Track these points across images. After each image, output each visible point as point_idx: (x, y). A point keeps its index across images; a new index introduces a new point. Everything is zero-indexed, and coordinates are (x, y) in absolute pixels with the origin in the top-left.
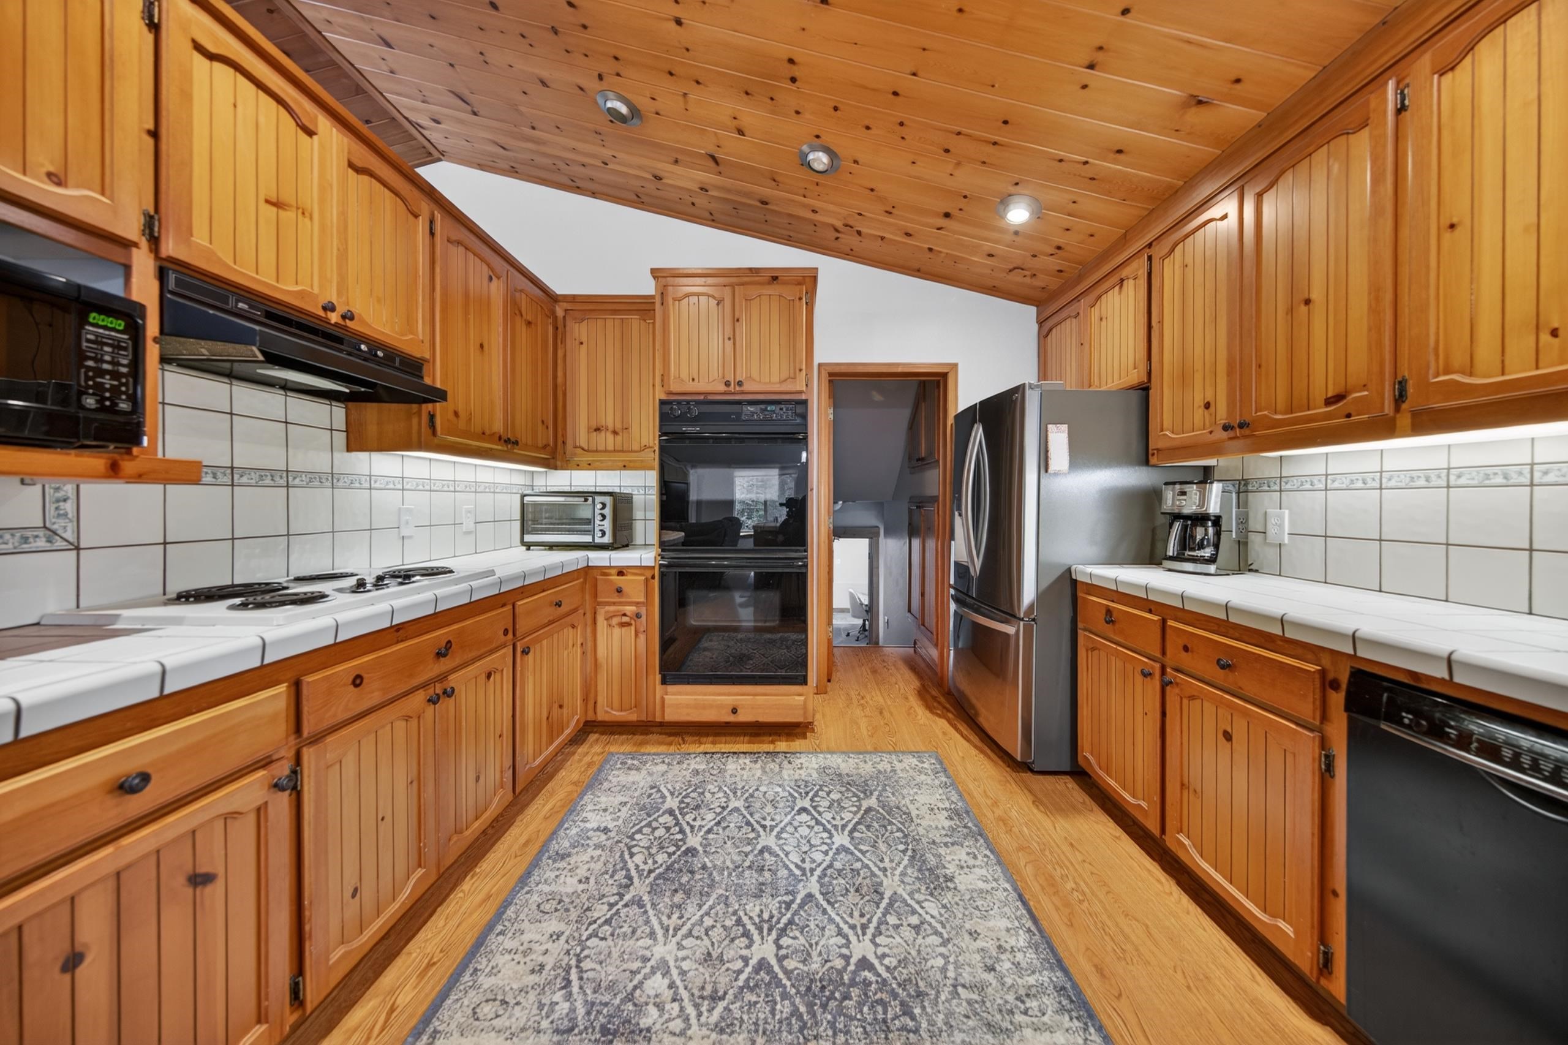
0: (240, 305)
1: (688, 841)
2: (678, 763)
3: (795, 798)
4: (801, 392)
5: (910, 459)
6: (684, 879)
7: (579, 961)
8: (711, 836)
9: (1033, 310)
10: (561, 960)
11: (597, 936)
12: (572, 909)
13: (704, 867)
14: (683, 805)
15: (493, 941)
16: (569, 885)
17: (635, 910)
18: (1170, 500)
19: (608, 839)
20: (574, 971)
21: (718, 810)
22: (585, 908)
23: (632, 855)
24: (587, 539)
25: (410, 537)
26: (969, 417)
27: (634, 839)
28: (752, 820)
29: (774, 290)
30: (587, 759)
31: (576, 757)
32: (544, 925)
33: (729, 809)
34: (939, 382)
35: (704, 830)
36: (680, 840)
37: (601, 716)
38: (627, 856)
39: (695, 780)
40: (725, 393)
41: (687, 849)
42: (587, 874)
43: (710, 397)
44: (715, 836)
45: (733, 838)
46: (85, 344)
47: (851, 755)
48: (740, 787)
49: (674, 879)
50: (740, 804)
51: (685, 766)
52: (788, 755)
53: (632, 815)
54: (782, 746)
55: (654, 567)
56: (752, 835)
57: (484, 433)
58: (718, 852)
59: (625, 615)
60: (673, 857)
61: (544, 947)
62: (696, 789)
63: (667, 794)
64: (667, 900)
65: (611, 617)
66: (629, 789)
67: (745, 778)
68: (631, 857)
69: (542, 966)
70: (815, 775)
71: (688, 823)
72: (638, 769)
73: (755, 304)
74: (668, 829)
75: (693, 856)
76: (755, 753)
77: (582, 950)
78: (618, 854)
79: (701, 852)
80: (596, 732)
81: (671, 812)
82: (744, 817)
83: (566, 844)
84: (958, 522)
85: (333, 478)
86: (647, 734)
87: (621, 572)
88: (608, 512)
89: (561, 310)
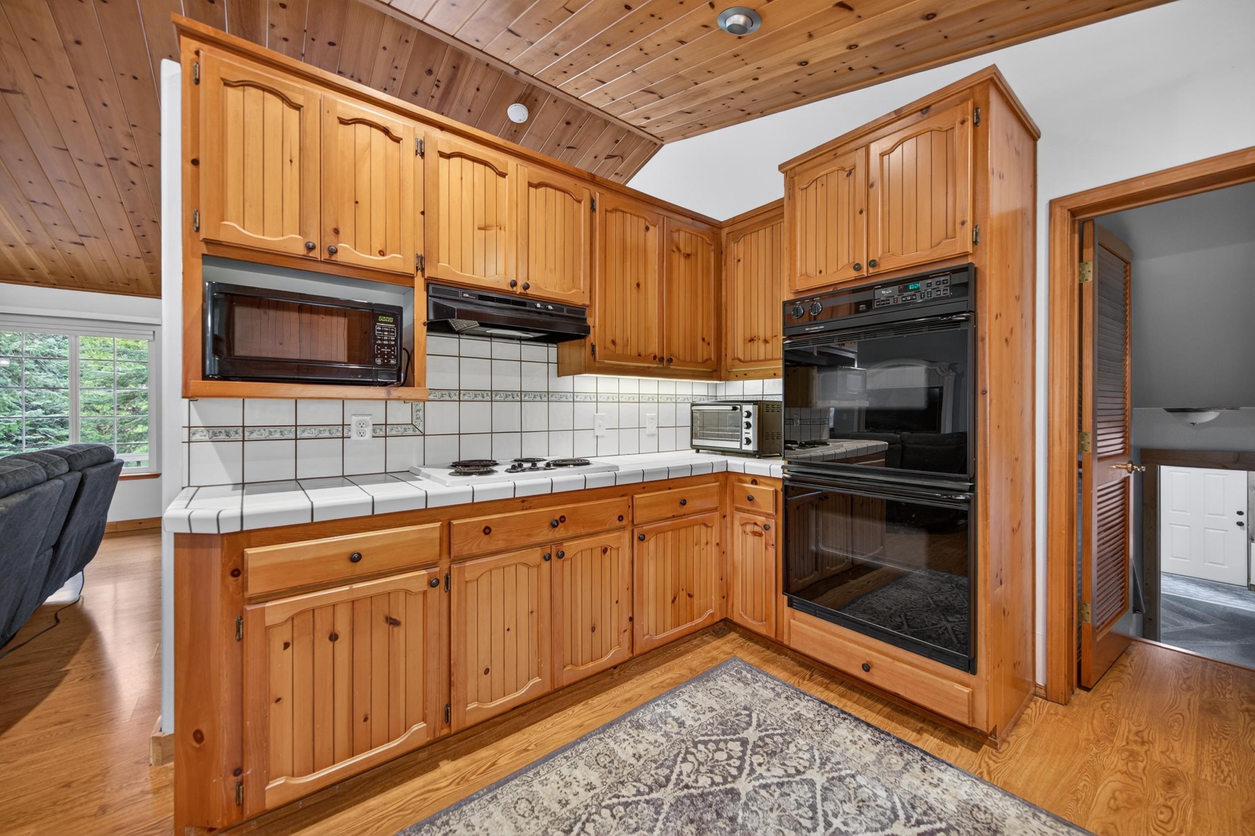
0: (465, 295)
1: (738, 781)
2: (787, 698)
3: (897, 817)
4: (965, 255)
6: (708, 817)
7: (587, 820)
8: (763, 792)
10: (579, 809)
11: (611, 810)
12: (613, 775)
13: (733, 819)
14: (760, 743)
15: (559, 760)
16: (625, 752)
17: (649, 811)
19: (677, 733)
20: (579, 825)
21: (792, 771)
22: (621, 780)
23: (685, 760)
24: (735, 445)
25: (603, 437)
27: (695, 747)
28: (819, 806)
29: (923, 127)
30: (715, 653)
31: (707, 647)
32: (591, 772)
33: (804, 777)
35: (762, 781)
36: (732, 776)
38: (680, 759)
39: (791, 725)
40: (856, 279)
41: (732, 789)
42: (642, 753)
43: (839, 288)
44: (767, 795)
45: (784, 811)
46: (376, 332)
47: (1043, 817)
48: (833, 760)
49: (700, 809)
50: (820, 780)
51: (791, 705)
52: (928, 758)
53: (710, 724)
54: (930, 742)
55: (779, 479)
56: (808, 824)
57: (640, 355)
58: (757, 814)
59: (755, 524)
60: (714, 788)
61: (578, 789)
62: (785, 734)
63: (754, 723)
64: (679, 823)
65: (745, 524)
66: (725, 698)
67: (848, 754)
68: (682, 762)
69: (567, 803)
70: (951, 807)
71: (751, 764)
72: (747, 684)
74: (730, 757)
75: (732, 800)
76: (882, 732)
77: (596, 813)
78: (675, 752)
79: (742, 801)
80: (737, 632)
81: (744, 742)
82: (814, 797)
83: (648, 718)
85: (548, 396)
86: (779, 654)
87: (754, 480)
88: (754, 420)
89: (725, 235)
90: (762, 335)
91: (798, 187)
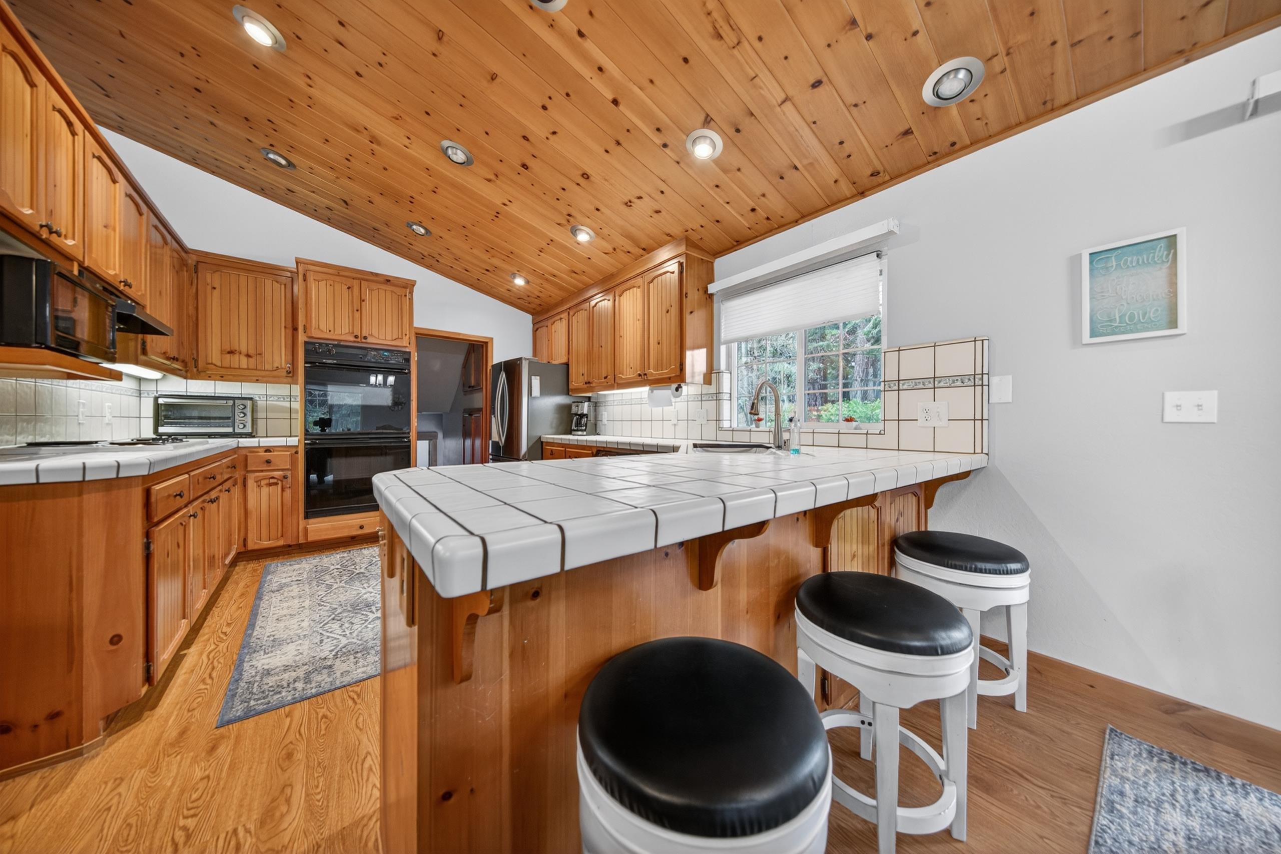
4: (406, 347)
5: (464, 385)
9: (529, 317)
18: (574, 410)
24: (230, 430)
26: (498, 368)
29: (388, 288)
30: (249, 569)
34: (482, 346)
37: (251, 546)
40: (355, 342)
43: (342, 343)
55: (297, 446)
59: (272, 478)
65: (260, 480)
73: (375, 293)
84: (493, 420)
87: (268, 450)
88: (248, 411)
89: (191, 260)
90: (244, 350)
91: (311, 277)
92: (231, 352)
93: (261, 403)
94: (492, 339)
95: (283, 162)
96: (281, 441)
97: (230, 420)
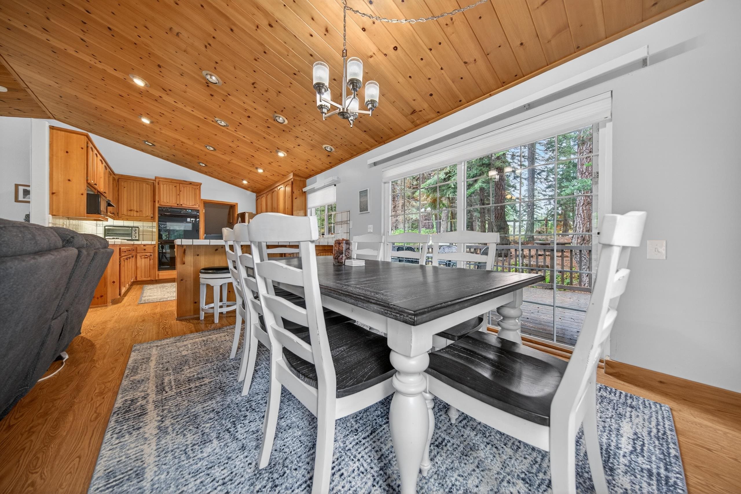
9: (254, 194)
29: (191, 186)
34: (233, 206)
37: (138, 279)
40: (177, 206)
43: (173, 207)
59: (146, 255)
73: (185, 188)
80: (138, 284)
87: (144, 245)
88: (137, 232)
89: (116, 178)
90: (136, 210)
91: (161, 183)
92: (131, 210)
93: (141, 229)
94: (237, 204)
95: (151, 144)
96: (149, 243)
97: (130, 235)
